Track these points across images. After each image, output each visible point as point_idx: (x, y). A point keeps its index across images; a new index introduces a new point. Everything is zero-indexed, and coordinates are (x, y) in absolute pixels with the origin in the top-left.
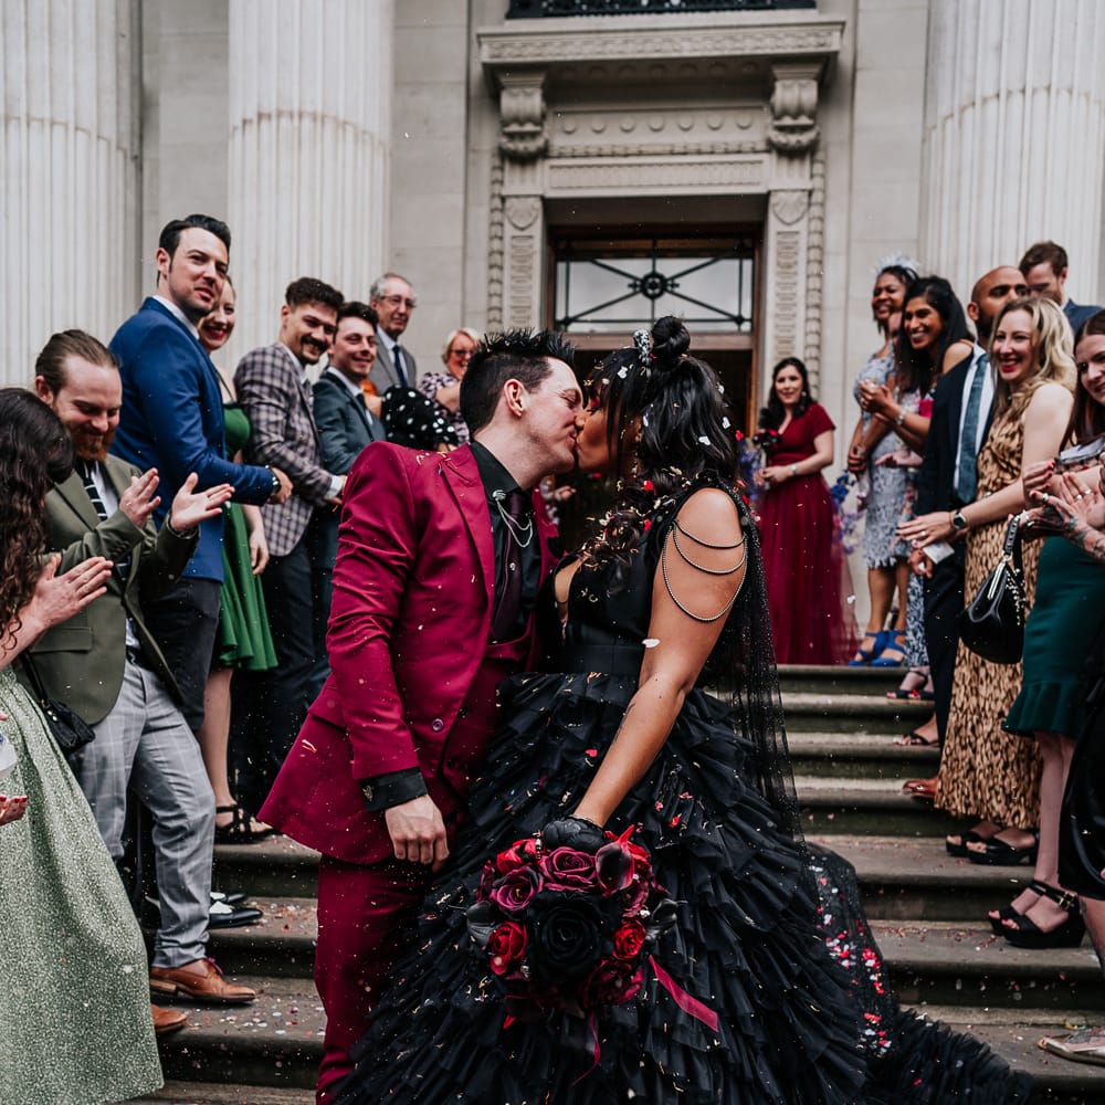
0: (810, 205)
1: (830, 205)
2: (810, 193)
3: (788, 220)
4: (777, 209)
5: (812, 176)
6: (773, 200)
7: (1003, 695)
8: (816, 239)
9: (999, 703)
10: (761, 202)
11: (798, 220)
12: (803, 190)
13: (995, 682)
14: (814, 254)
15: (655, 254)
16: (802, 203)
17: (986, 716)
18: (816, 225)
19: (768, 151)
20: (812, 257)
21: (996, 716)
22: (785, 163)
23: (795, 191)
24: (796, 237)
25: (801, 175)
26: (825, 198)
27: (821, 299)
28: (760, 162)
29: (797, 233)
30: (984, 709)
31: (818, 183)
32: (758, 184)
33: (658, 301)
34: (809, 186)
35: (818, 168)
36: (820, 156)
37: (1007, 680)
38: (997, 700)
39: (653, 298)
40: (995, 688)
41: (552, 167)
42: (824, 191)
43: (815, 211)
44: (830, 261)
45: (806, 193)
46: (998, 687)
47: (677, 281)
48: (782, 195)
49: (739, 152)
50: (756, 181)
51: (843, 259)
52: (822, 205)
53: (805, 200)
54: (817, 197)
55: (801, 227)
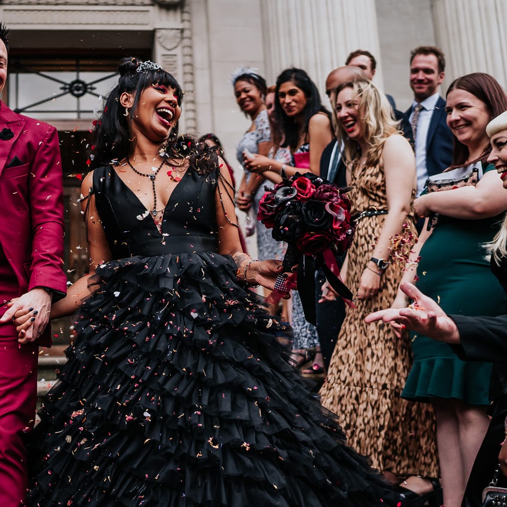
0: (182, 38)
1: (196, 39)
2: (182, 31)
3: (169, 47)
4: (161, 40)
5: (183, 21)
6: (158, 34)
7: (387, 371)
8: (188, 60)
9: (384, 377)
10: (150, 35)
11: (175, 47)
12: (178, 29)
13: (381, 361)
14: (188, 69)
15: (78, 69)
16: (177, 37)
17: (371, 387)
18: (187, 51)
19: (152, 5)
20: (186, 71)
21: (380, 388)
22: (164, 13)
23: (172, 29)
24: (174, 58)
25: (176, 20)
26: (192, 34)
27: (194, 97)
28: (147, 11)
29: (175, 55)
30: (369, 381)
31: (186, 25)
32: (147, 24)
33: (82, 99)
34: (181, 26)
35: (186, 16)
36: (186, 9)
37: (390, 360)
38: (382, 375)
39: (78, 96)
40: (381, 365)
41: (5, 10)
42: (190, 29)
43: (186, 42)
44: (198, 74)
45: (179, 31)
46: (383, 365)
47: (94, 86)
48: (163, 31)
49: (133, 5)
50: (146, 23)
51: (206, 72)
52: (190, 38)
53: (179, 35)
54: (187, 33)
55: (178, 51)
